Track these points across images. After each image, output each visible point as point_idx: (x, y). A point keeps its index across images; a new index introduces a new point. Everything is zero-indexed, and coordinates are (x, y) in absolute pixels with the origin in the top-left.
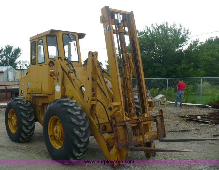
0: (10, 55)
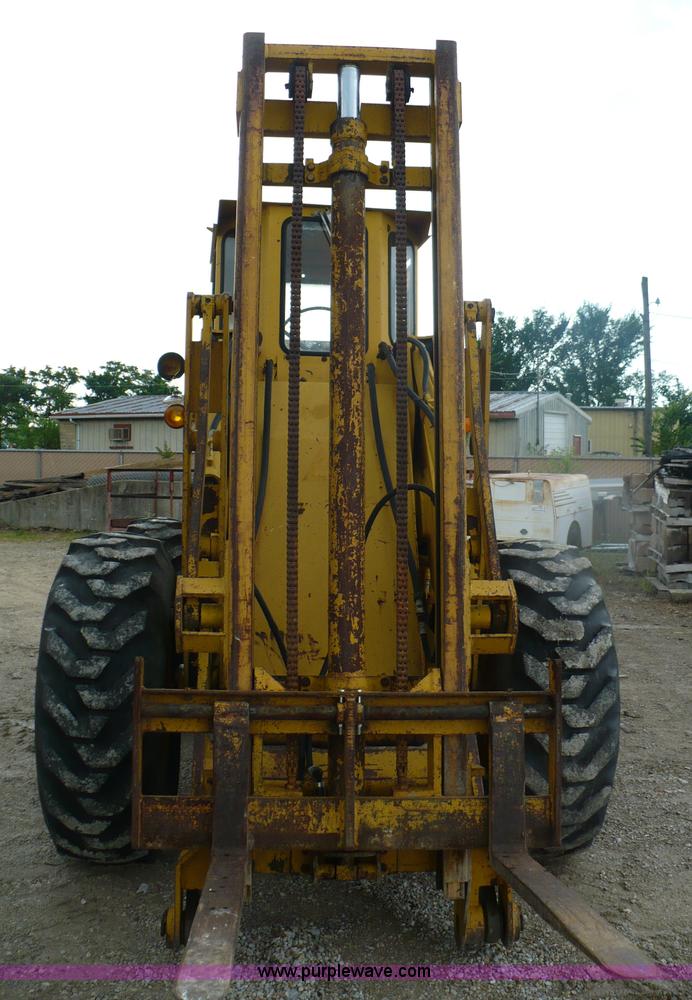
0: (597, 349)
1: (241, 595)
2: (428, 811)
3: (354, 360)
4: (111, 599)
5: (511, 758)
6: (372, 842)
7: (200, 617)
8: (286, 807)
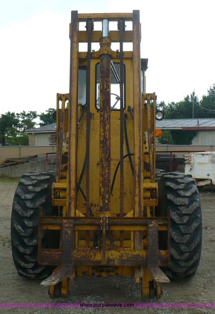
1: (72, 188)
2: (128, 254)
3: (107, 114)
4: (35, 192)
5: (154, 237)
6: (111, 263)
7: (59, 194)
8: (85, 252)
